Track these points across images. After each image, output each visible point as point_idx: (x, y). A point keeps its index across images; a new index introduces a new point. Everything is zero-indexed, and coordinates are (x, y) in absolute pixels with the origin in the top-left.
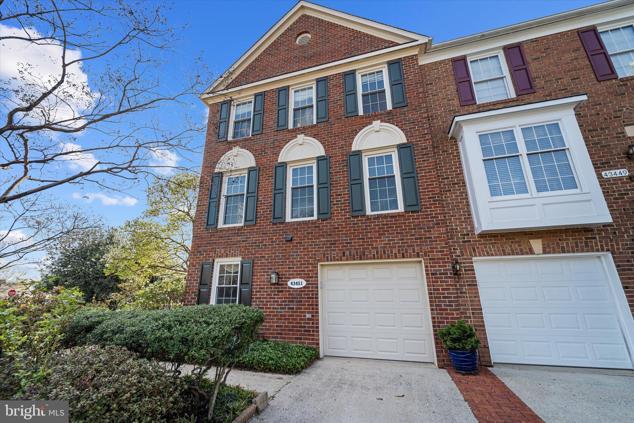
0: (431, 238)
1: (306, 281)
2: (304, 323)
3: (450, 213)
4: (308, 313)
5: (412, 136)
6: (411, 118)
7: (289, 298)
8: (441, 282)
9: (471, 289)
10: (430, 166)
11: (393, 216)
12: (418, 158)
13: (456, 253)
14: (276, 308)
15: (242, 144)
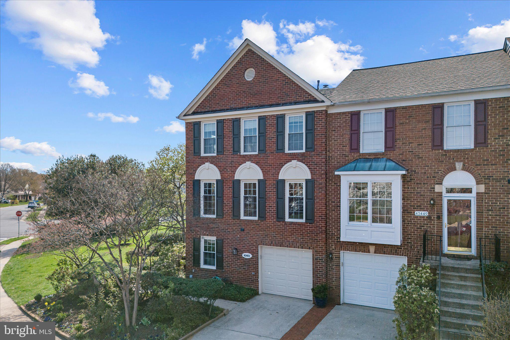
0: (317, 239)
1: (252, 255)
2: (251, 277)
3: (332, 224)
4: (253, 272)
5: (315, 174)
6: (316, 161)
7: (243, 263)
8: (319, 264)
9: (337, 268)
10: (322, 196)
11: (299, 224)
12: (316, 190)
13: (332, 247)
14: (236, 268)
15: (211, 160)
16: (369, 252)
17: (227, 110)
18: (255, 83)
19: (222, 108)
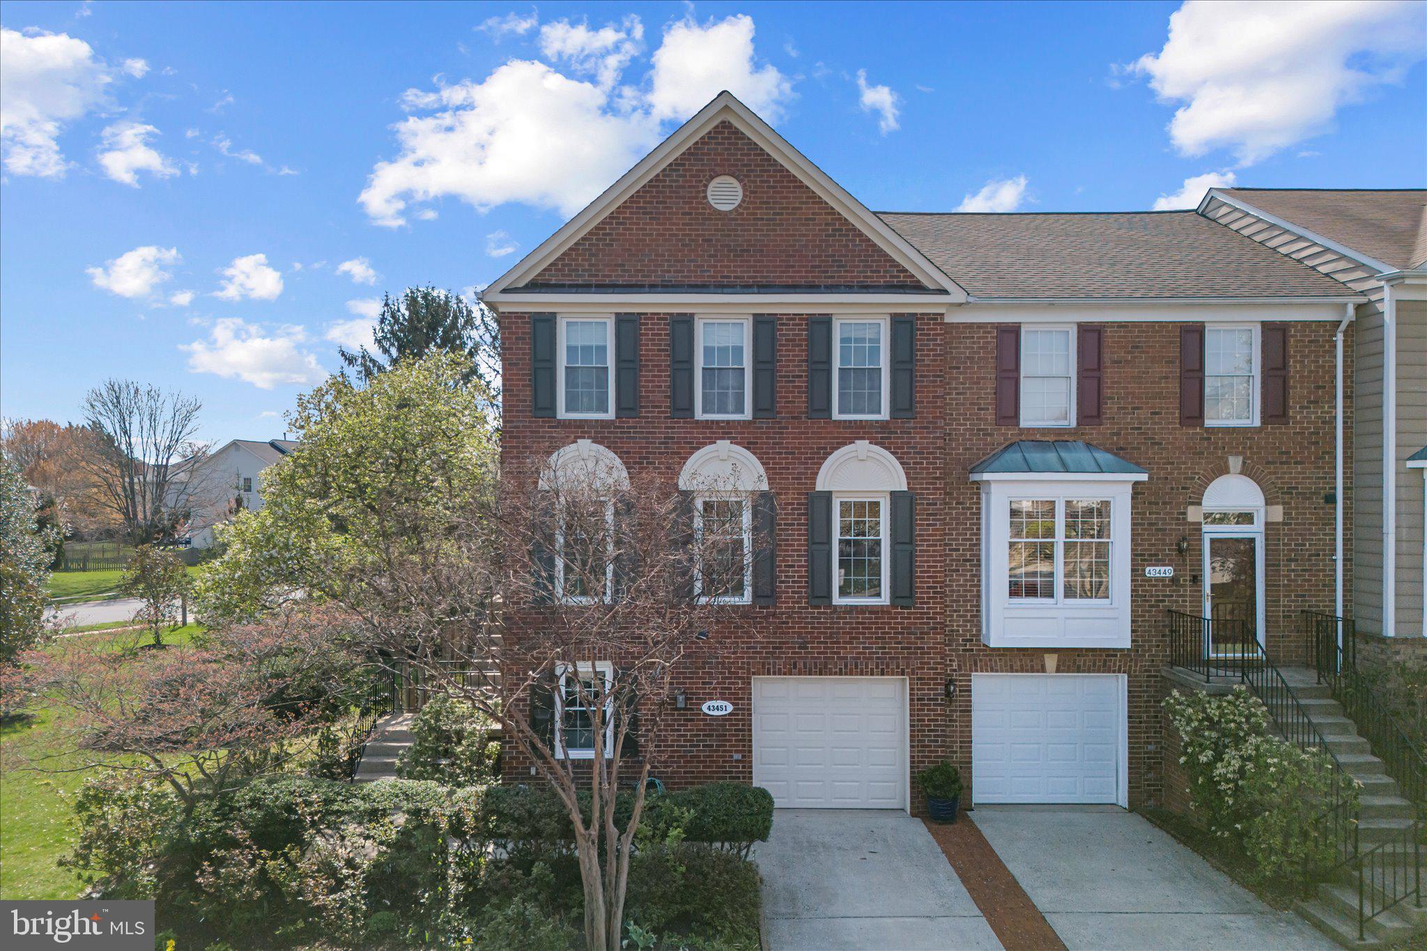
0: (923, 648)
1: (733, 704)
2: (730, 767)
3: (952, 606)
4: (737, 752)
5: (916, 478)
6: (919, 443)
7: (705, 730)
8: (928, 710)
9: (964, 716)
10: (936, 535)
11: (873, 610)
12: (920, 520)
13: (951, 665)
14: (682, 746)
15: (595, 432)
16: (1043, 670)
17: (653, 288)
18: (743, 219)
19: (634, 281)
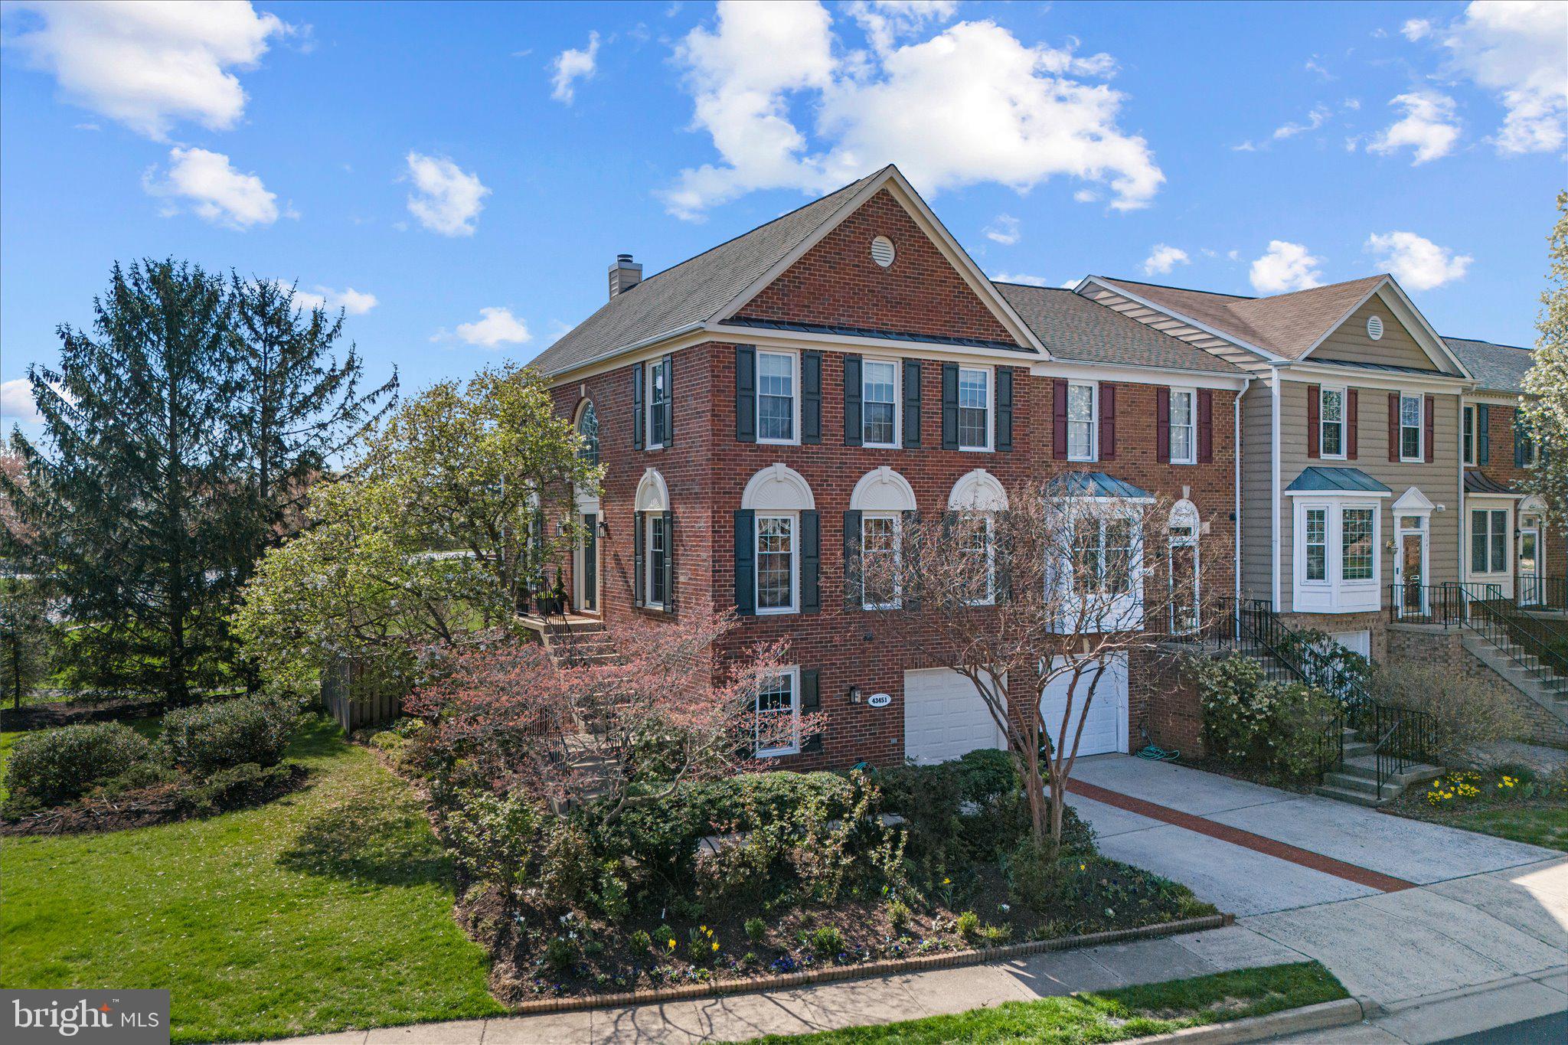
0: (1017, 638)
1: (890, 696)
2: (890, 750)
4: (893, 737)
6: (1015, 471)
7: (871, 720)
8: (1020, 688)
11: (986, 610)
14: (854, 736)
15: (787, 457)
16: (1082, 651)
18: (896, 276)
19: (817, 321)
